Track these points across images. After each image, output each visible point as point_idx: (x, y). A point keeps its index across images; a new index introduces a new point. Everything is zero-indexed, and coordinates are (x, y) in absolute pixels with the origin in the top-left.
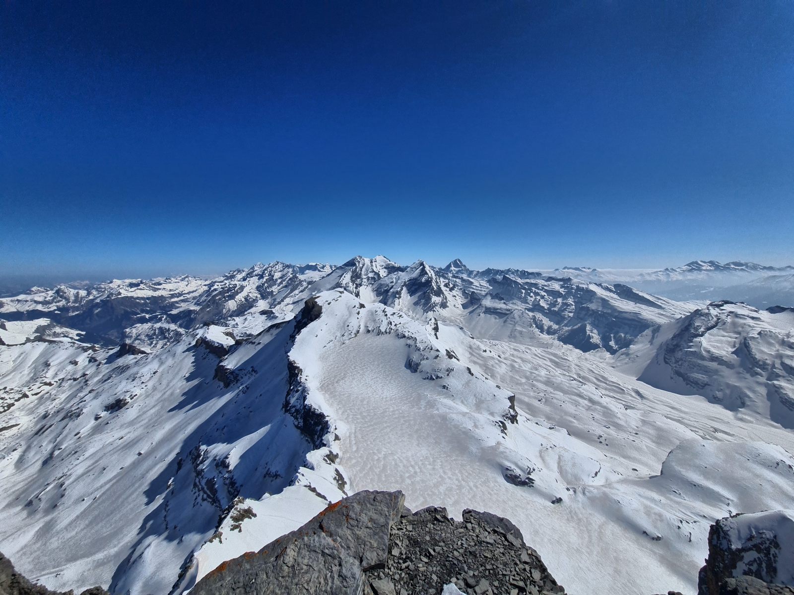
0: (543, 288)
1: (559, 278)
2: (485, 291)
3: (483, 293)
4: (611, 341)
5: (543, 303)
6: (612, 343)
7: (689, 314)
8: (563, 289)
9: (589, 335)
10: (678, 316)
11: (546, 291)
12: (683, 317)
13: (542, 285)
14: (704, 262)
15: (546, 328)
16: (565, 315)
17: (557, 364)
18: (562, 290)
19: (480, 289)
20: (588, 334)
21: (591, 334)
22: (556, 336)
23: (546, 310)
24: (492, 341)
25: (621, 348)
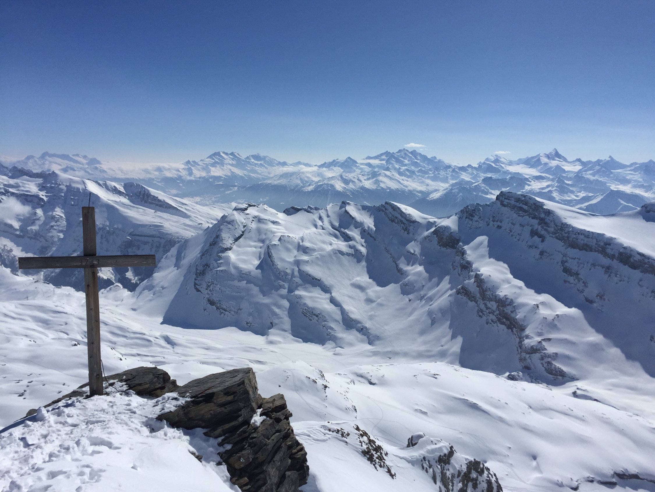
1: (35, 171)
4: (127, 271)
6: (129, 275)
7: (215, 222)
10: (206, 225)
12: (211, 226)
14: (226, 154)
16: (52, 237)
17: (46, 323)
18: (42, 195)
22: (41, 275)
23: (17, 230)
25: (142, 280)
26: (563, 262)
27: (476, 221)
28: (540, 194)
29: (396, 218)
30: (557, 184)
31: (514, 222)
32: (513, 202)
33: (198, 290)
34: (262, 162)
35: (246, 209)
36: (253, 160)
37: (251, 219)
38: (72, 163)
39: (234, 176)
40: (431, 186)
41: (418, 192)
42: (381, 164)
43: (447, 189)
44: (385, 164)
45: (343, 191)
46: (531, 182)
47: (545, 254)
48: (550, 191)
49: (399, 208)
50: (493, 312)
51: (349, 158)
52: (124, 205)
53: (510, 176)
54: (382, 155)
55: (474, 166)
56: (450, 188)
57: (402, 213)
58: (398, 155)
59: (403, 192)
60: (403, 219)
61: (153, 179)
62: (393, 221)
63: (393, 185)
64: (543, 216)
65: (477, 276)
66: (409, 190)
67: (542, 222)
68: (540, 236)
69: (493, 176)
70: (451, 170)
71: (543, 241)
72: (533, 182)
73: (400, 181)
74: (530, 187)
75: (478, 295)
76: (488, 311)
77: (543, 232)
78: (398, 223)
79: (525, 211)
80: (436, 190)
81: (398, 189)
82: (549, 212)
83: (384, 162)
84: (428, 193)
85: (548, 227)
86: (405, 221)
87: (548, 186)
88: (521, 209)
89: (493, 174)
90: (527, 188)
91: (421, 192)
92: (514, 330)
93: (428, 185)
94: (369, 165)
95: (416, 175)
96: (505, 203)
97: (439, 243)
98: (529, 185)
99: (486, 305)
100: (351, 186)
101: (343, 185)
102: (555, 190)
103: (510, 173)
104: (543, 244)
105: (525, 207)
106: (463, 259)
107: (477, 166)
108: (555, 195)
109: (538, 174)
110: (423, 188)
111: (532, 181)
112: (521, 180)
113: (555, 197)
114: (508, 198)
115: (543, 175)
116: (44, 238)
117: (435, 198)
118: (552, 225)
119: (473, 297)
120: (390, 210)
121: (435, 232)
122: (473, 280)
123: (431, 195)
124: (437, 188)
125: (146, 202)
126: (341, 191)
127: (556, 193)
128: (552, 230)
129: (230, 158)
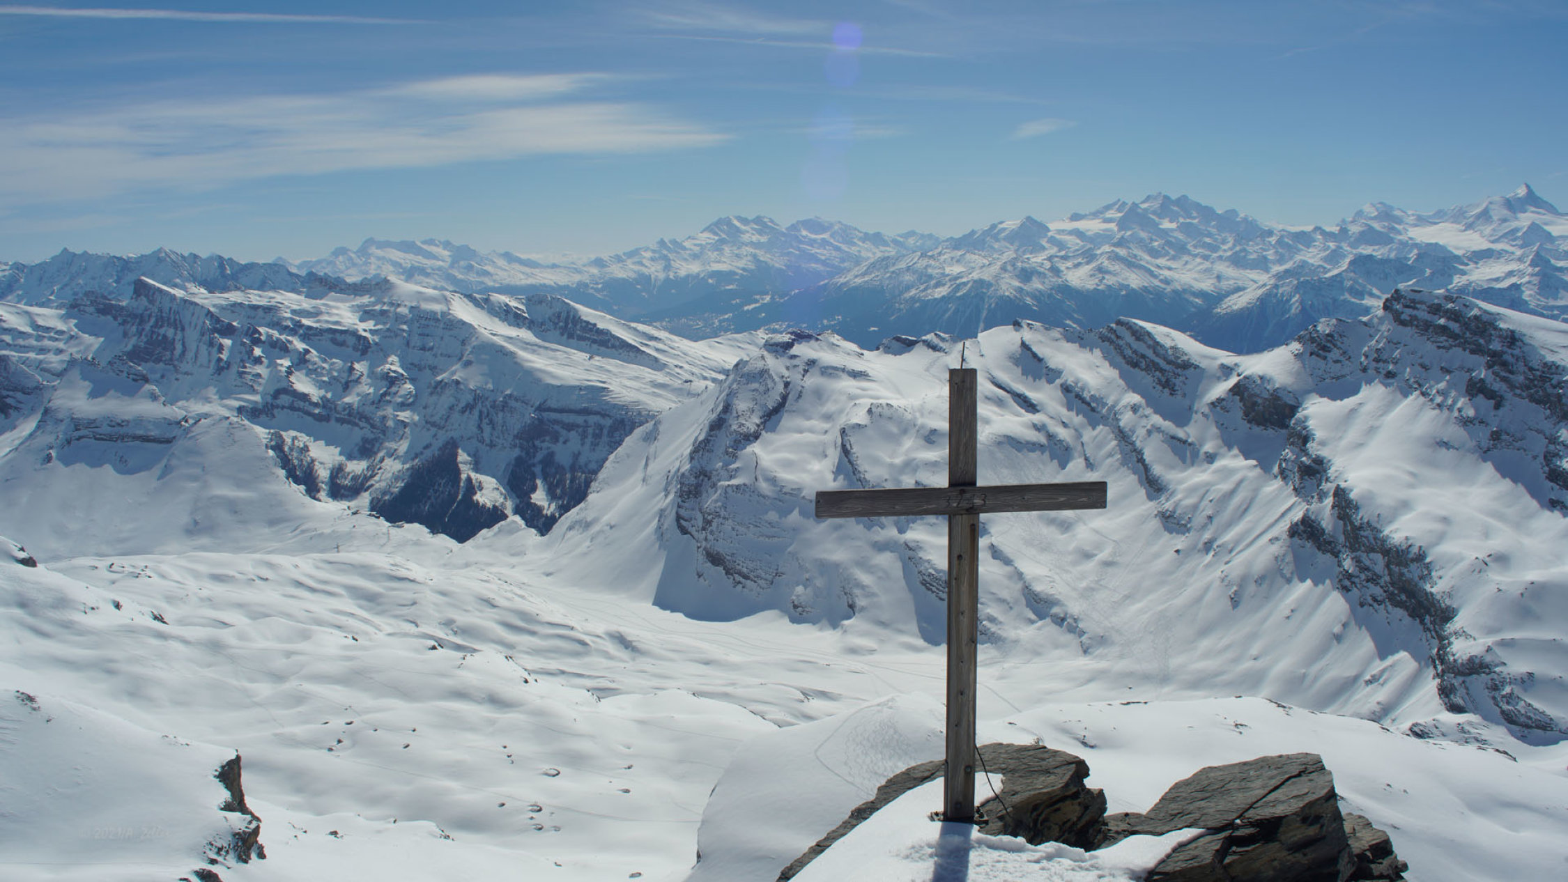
0: (299, 325)
1: (349, 280)
2: (59, 351)
3: (55, 361)
4: (534, 489)
5: (302, 384)
6: (539, 497)
7: (724, 377)
8: (370, 325)
9: (469, 479)
11: (309, 335)
12: (711, 385)
13: (294, 312)
14: (745, 221)
15: (323, 474)
16: (384, 418)
18: (364, 328)
19: (34, 343)
20: (464, 476)
21: (473, 475)
22: (365, 499)
23: (317, 406)
24: (118, 561)
25: (565, 509)
26: (1549, 457)
27: (1336, 362)
28: (1488, 294)
29: (1143, 356)
30: (1530, 270)
31: (1427, 363)
32: (1423, 314)
33: (684, 531)
34: (826, 236)
35: (789, 345)
36: (804, 233)
37: (801, 369)
38: (420, 258)
39: (762, 269)
40: (1228, 279)
41: (1195, 294)
42: (1104, 230)
43: (1264, 285)
44: (1116, 229)
45: (1016, 297)
46: (1467, 265)
47: (1504, 437)
48: (1515, 287)
49: (1149, 334)
50: (1374, 579)
51: (1029, 219)
52: (526, 345)
53: (1415, 251)
54: (1108, 208)
55: (1328, 229)
56: (1272, 282)
57: (1156, 346)
58: (1145, 210)
59: (1158, 295)
60: (1157, 360)
61: (586, 285)
62: (1135, 365)
63: (1135, 280)
64: (1496, 346)
65: (1340, 494)
66: (1175, 291)
67: (1496, 359)
68: (1490, 394)
69: (1374, 254)
70: (1273, 240)
71: (1498, 406)
72: (1472, 266)
73: (1153, 269)
74: (1465, 278)
75: (1342, 539)
76: (1363, 577)
77: (1498, 386)
78: (1147, 369)
79: (1454, 336)
80: (1239, 289)
81: (1146, 287)
82: (1513, 339)
83: (1113, 226)
84: (1220, 297)
85: (1511, 372)
86: (1162, 363)
87: (1510, 274)
88: (1444, 329)
89: (1376, 247)
90: (1458, 281)
91: (1202, 294)
92: (1427, 619)
93: (1219, 278)
94: (1078, 233)
95: (1189, 253)
96: (1403, 317)
97: (1246, 414)
98: (1463, 273)
99: (1357, 561)
100: (1036, 284)
101: (1016, 283)
102: (1529, 282)
103: (1416, 245)
104: (1501, 412)
105: (1454, 326)
106: (1307, 454)
107: (1335, 229)
108: (1527, 294)
109: (1485, 245)
110: (1207, 285)
111: (1469, 263)
112: (1444, 262)
113: (1527, 299)
114: (1412, 304)
115: (1498, 247)
116: (367, 419)
117: (1235, 308)
118: (1521, 367)
119: (1330, 543)
120: (1129, 338)
121: (1237, 390)
122: (1329, 501)
123: (1226, 300)
124: (1240, 283)
125: (571, 336)
126: (1012, 296)
127: (1531, 290)
128: (1521, 378)
129: (752, 229)
